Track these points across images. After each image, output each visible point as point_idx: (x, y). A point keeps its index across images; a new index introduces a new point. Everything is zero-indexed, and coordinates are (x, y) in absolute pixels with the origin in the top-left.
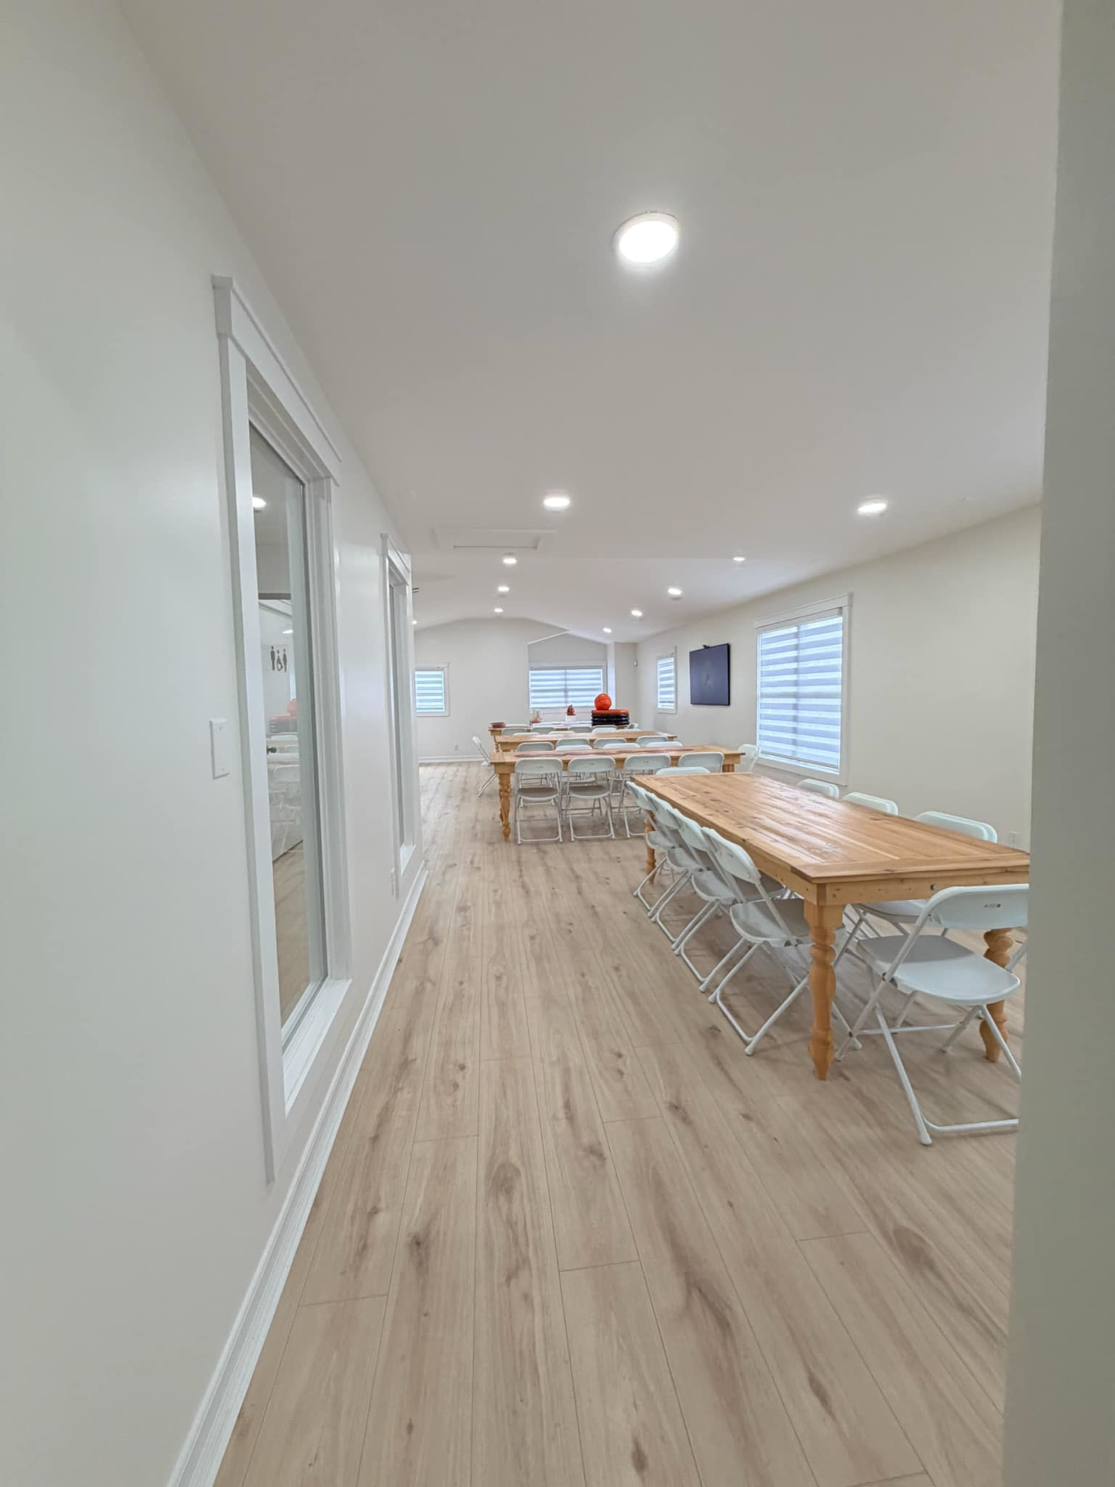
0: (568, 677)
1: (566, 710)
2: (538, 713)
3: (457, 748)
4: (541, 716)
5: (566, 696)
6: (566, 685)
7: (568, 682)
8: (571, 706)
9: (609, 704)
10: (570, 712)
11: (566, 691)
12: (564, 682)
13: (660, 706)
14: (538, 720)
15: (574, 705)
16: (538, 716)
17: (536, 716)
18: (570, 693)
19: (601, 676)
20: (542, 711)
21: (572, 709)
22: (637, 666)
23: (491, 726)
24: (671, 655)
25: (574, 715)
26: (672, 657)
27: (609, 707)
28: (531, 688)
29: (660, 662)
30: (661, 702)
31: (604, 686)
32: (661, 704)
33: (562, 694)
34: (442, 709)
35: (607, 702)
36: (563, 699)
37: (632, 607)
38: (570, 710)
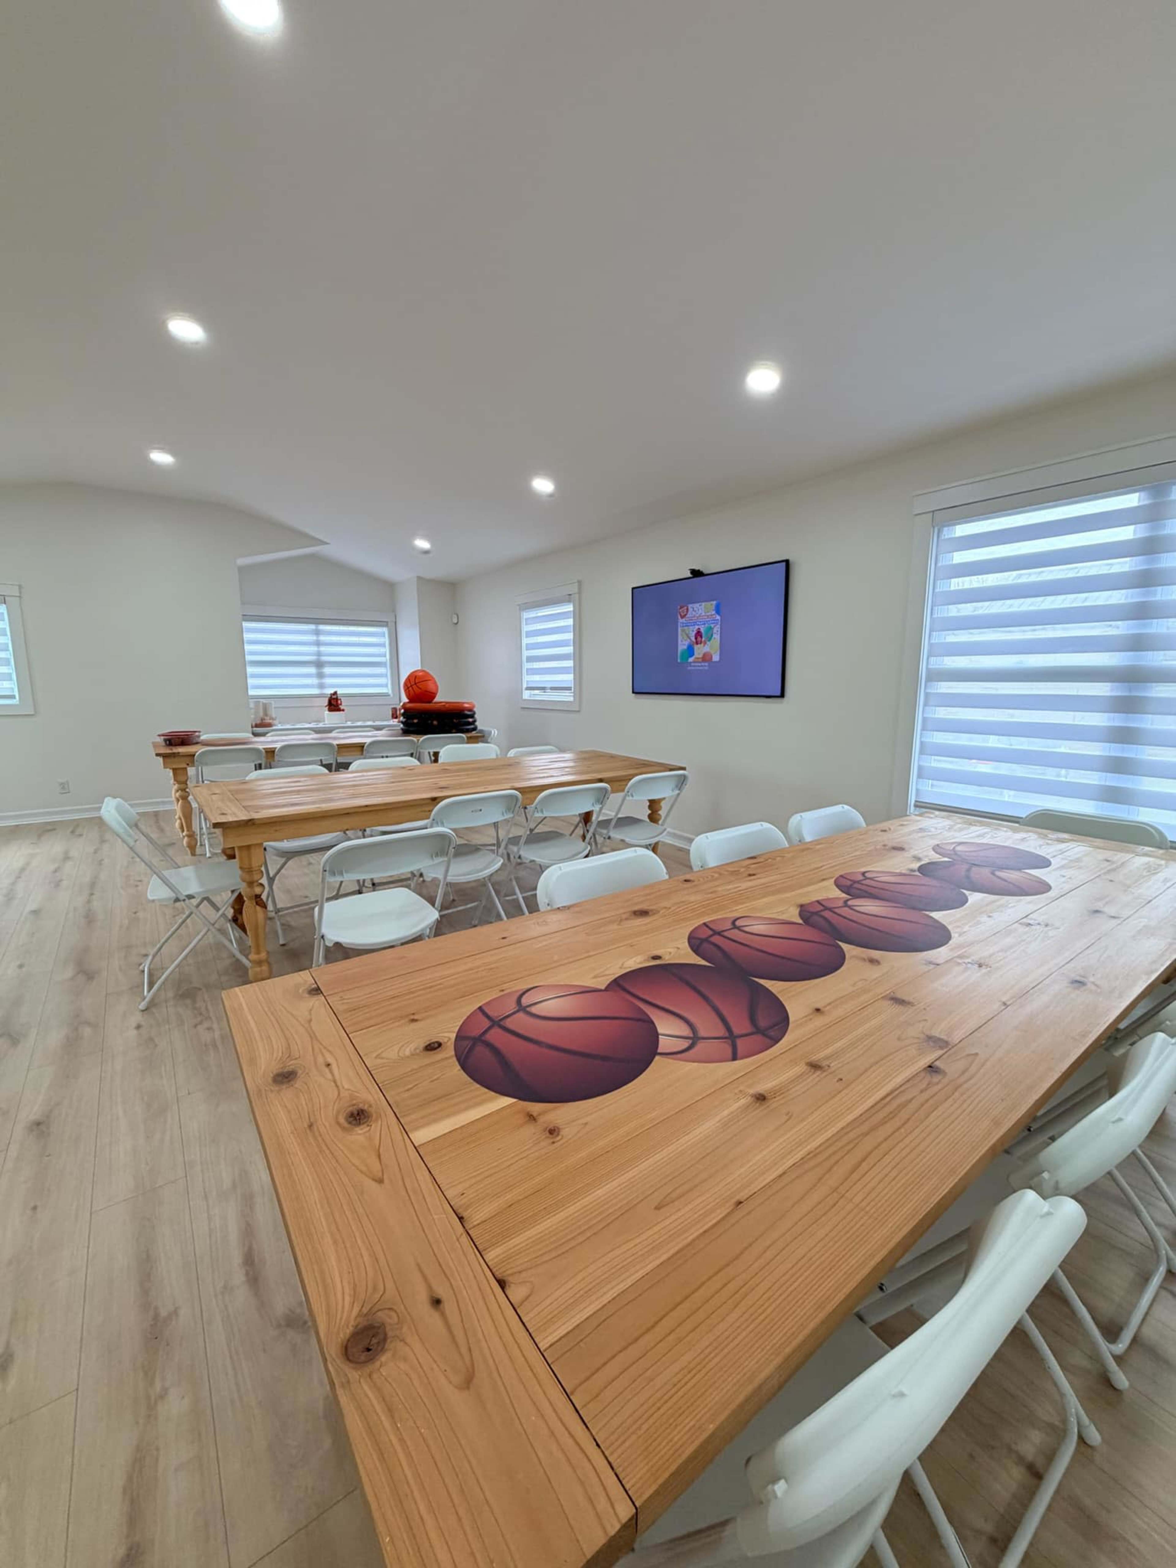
0: (322, 638)
1: (326, 702)
2: (265, 708)
3: (64, 787)
4: (273, 713)
5: (320, 675)
6: (319, 654)
7: (323, 649)
8: (335, 693)
9: (434, 691)
10: (334, 704)
11: (319, 664)
12: (314, 649)
13: (526, 695)
14: (268, 721)
15: (340, 691)
16: (266, 714)
17: (261, 714)
18: (327, 670)
19: (386, 640)
20: (273, 703)
21: (337, 699)
22: (456, 624)
23: (160, 740)
24: (568, 599)
25: (339, 710)
26: (569, 601)
27: (434, 697)
28: (248, 658)
29: (526, 615)
30: (528, 689)
31: (391, 659)
32: (528, 692)
33: (313, 670)
34: (13, 697)
35: (431, 687)
36: (315, 681)
37: (414, 535)
38: (333, 702)
